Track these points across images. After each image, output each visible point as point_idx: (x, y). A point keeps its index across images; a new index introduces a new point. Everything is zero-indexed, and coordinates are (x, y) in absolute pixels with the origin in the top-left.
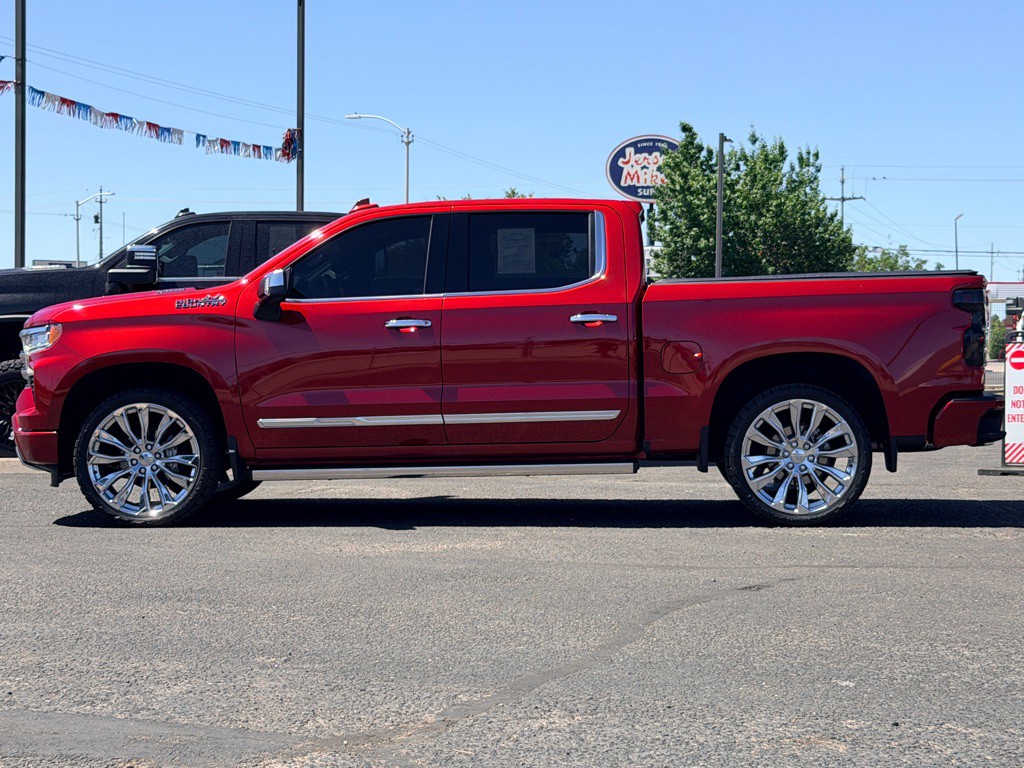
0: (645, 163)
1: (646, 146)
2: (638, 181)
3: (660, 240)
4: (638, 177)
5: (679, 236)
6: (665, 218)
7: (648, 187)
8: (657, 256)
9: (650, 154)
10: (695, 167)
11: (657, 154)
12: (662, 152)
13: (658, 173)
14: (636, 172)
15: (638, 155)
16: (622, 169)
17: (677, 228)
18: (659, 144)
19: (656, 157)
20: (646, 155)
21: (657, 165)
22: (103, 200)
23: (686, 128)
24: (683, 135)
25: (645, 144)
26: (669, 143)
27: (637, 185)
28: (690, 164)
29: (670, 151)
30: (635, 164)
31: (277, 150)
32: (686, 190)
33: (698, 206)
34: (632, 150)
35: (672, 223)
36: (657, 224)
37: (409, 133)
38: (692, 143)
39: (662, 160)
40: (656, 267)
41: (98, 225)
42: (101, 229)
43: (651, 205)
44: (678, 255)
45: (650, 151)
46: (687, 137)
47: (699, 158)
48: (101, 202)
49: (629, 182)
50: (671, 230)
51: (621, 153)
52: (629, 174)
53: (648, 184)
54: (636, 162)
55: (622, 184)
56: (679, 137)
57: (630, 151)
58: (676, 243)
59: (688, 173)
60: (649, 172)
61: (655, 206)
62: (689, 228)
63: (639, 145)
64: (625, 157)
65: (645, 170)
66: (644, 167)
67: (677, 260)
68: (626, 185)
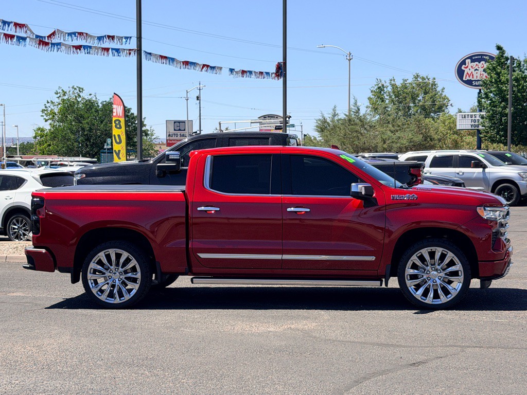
0: (477, 68)
1: (477, 58)
2: (473, 78)
3: (484, 109)
4: (473, 75)
5: (494, 107)
6: (487, 97)
7: (478, 80)
8: (482, 117)
9: (479, 63)
10: (504, 69)
11: (483, 62)
12: (486, 61)
13: (484, 73)
14: (472, 72)
15: (473, 63)
16: (464, 71)
17: (494, 102)
18: (485, 57)
19: (483, 64)
20: (477, 63)
21: (483, 69)
22: (201, 88)
23: (499, 48)
24: (498, 52)
25: (476, 57)
26: (490, 56)
27: (472, 79)
28: (502, 67)
29: (490, 60)
30: (471, 68)
31: (272, 74)
32: (498, 82)
33: (505, 91)
34: (469, 60)
35: (491, 100)
36: (483, 100)
37: (350, 54)
38: (502, 56)
39: (486, 65)
40: (482, 123)
41: (199, 101)
42: (200, 103)
43: (480, 90)
44: (494, 117)
45: (479, 61)
46: (500, 53)
47: (507, 63)
48: (200, 89)
49: (468, 78)
50: (490, 103)
51: (463, 62)
52: (468, 73)
53: (478, 78)
54: (472, 67)
55: (464, 79)
56: (495, 53)
57: (468, 61)
58: (493, 110)
59: (501, 72)
60: (479, 72)
61: (482, 91)
62: (501, 103)
63: (473, 58)
64: (465, 65)
65: (476, 71)
66: (476, 70)
67: (494, 120)
68: (466, 80)
